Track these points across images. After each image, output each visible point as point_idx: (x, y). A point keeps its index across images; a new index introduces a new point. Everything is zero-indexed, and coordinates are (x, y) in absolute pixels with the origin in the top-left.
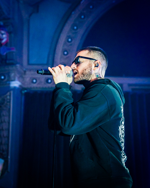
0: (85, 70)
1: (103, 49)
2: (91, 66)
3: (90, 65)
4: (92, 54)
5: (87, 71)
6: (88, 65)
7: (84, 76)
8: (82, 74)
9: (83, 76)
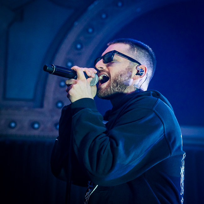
0: (121, 76)
1: (152, 49)
2: (131, 72)
3: (130, 70)
4: (136, 52)
5: (123, 79)
6: (126, 69)
7: (117, 85)
8: (115, 81)
9: (115, 85)
